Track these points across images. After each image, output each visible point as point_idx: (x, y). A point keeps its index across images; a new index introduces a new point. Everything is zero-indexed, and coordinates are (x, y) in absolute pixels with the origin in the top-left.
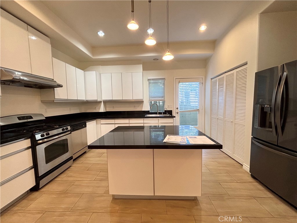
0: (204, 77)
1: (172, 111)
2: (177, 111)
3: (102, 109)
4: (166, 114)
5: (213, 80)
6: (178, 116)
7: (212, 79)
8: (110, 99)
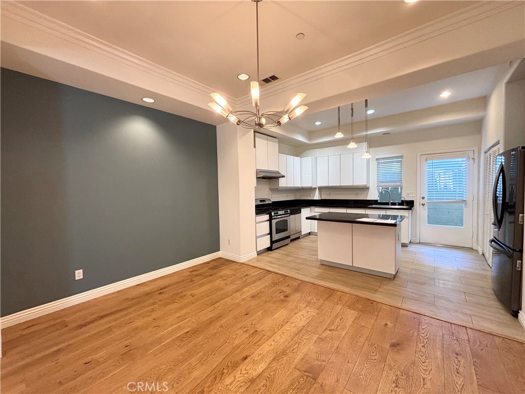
0: (476, 149)
1: (413, 201)
2: (422, 201)
3: (317, 196)
4: (403, 205)
5: (488, 154)
6: (425, 210)
7: (486, 152)
8: (326, 184)
